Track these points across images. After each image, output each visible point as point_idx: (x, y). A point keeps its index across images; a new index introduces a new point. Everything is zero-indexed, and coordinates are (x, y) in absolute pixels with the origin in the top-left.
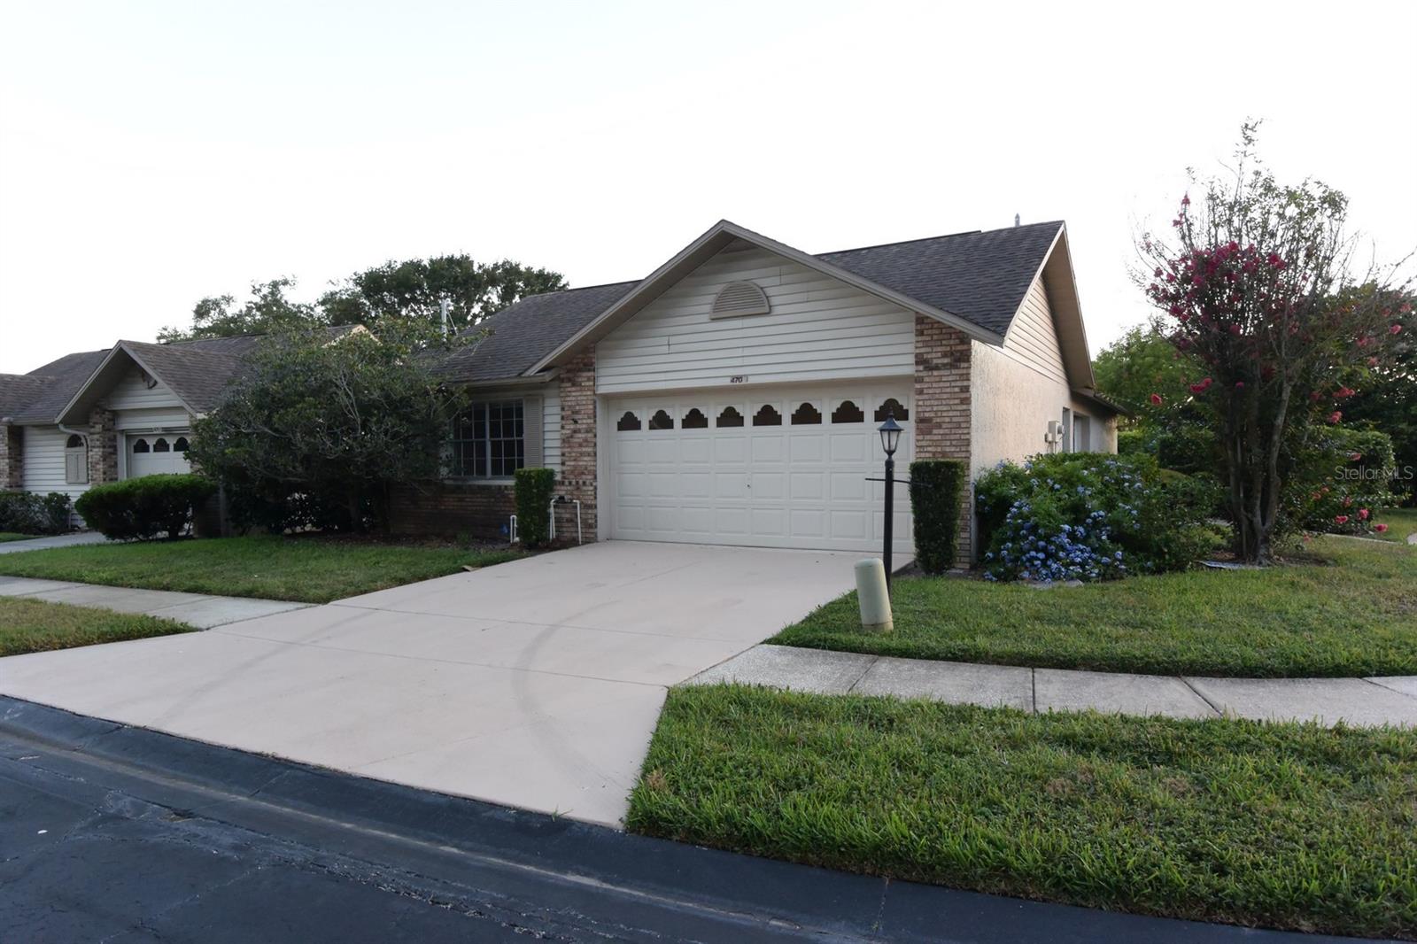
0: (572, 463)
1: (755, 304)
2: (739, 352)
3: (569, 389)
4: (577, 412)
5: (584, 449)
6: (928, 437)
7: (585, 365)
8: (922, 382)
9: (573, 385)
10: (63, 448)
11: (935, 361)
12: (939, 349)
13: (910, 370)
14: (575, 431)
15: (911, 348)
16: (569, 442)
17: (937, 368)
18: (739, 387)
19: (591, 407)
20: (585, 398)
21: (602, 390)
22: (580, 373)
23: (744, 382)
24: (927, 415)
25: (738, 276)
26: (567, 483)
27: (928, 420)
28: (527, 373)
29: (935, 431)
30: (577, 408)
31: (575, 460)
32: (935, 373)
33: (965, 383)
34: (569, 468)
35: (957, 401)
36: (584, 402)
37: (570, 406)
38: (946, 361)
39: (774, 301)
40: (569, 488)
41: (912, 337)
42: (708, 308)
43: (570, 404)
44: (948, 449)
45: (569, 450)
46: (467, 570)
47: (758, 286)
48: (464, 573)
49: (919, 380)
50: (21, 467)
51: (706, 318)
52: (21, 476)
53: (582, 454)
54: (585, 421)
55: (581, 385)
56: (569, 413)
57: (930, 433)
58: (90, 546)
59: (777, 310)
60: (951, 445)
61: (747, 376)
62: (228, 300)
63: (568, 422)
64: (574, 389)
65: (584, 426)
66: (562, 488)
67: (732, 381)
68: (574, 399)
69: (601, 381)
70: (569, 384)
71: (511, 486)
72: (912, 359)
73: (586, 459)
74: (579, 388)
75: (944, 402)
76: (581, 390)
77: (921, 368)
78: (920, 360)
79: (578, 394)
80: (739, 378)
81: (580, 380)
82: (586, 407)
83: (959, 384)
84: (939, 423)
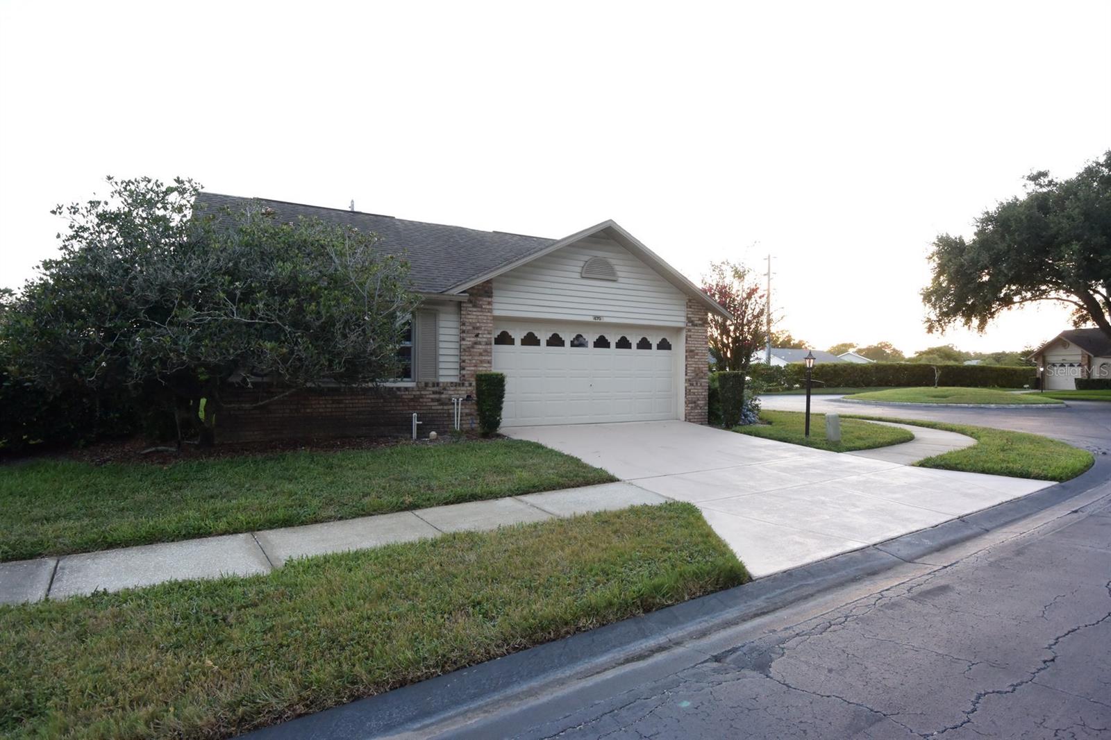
0: (473, 368)
1: (608, 275)
2: (597, 301)
3: (470, 309)
4: (478, 328)
5: (484, 358)
6: (693, 360)
7: (486, 292)
9: (475, 306)
11: (696, 322)
12: (697, 316)
13: (685, 325)
14: (476, 343)
15: (684, 314)
16: (470, 351)
17: (696, 325)
18: (597, 323)
19: (491, 325)
20: (485, 318)
21: (496, 313)
22: (480, 298)
23: (600, 320)
24: (693, 348)
25: (600, 254)
26: (467, 384)
27: (692, 351)
28: (451, 292)
29: (696, 357)
30: (478, 325)
31: (475, 366)
32: (696, 328)
34: (469, 372)
36: (485, 321)
37: (470, 323)
38: (700, 322)
39: (618, 274)
40: (469, 388)
41: (684, 308)
42: (579, 269)
43: (471, 320)
44: (701, 366)
45: (470, 358)
47: (611, 263)
49: (690, 331)
51: (577, 275)
53: (482, 362)
54: (485, 336)
55: (482, 308)
56: (471, 328)
57: (694, 358)
59: (619, 280)
60: (702, 364)
61: (602, 317)
63: (469, 335)
64: (475, 309)
65: (484, 340)
66: (462, 388)
67: (593, 319)
68: (475, 317)
69: (495, 306)
70: (471, 305)
71: (413, 388)
72: (685, 319)
73: (485, 365)
74: (480, 309)
76: (481, 311)
77: (690, 324)
78: (689, 320)
79: (478, 314)
80: (599, 318)
81: (481, 303)
82: (486, 325)
84: (697, 353)
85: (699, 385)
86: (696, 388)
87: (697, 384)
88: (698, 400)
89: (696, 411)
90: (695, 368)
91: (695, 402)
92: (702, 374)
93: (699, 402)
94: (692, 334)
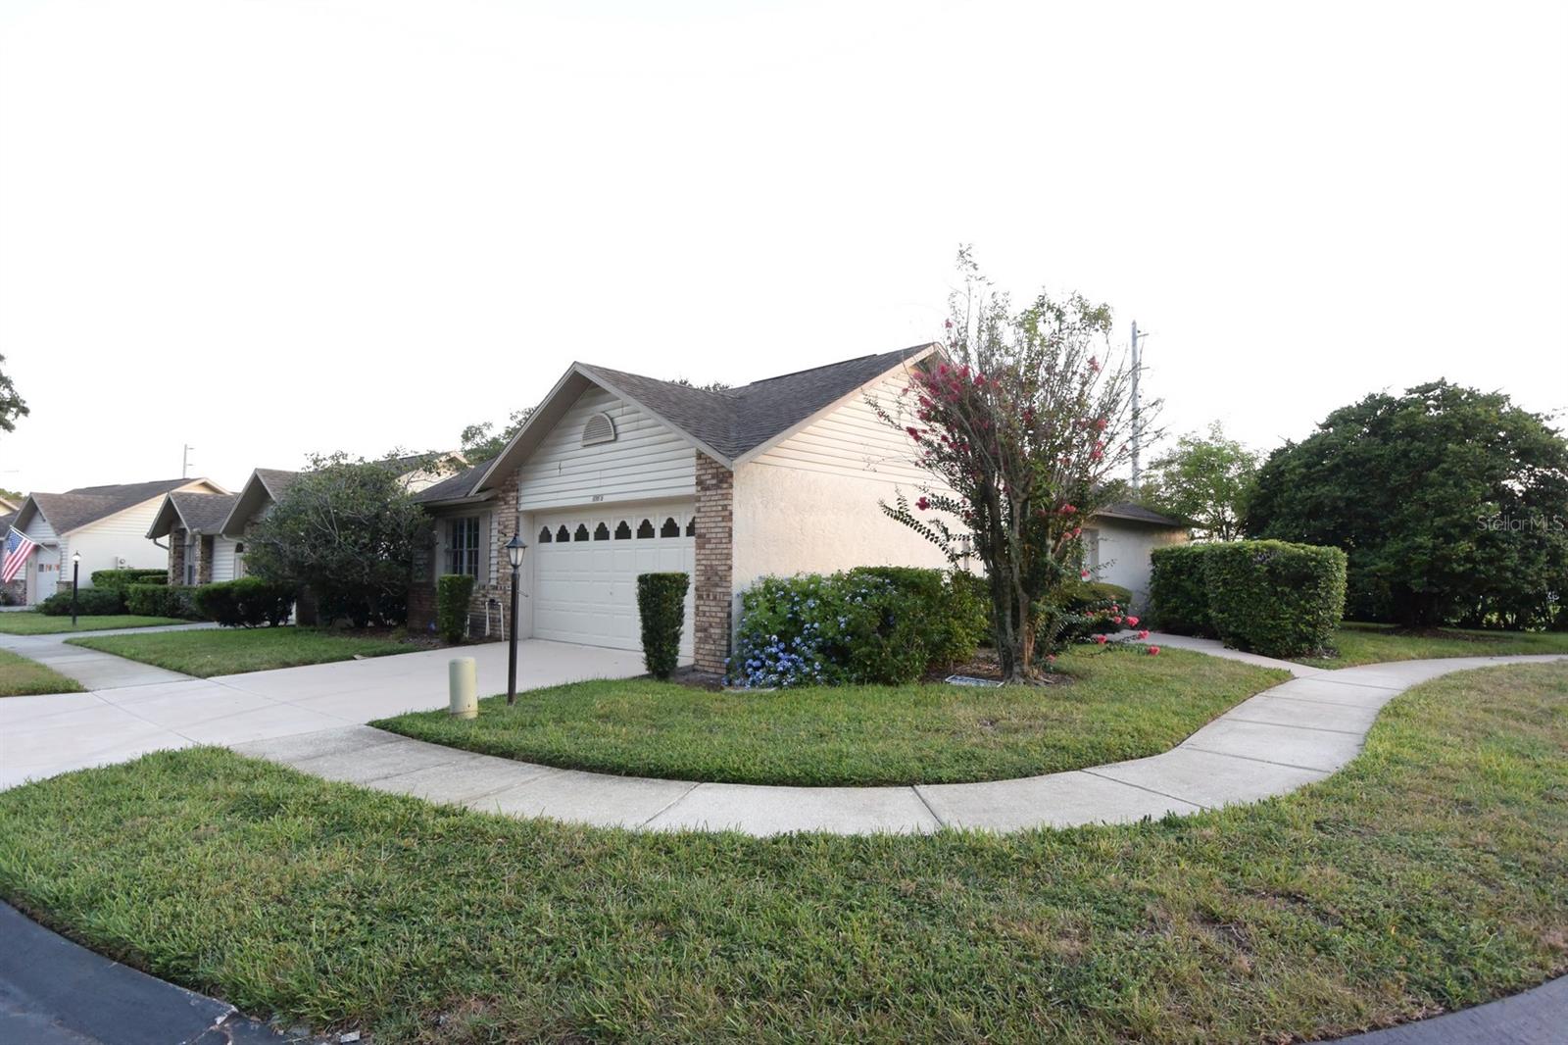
0: (504, 571)
1: (605, 432)
2: (597, 475)
3: (501, 507)
4: (506, 527)
6: (703, 551)
7: (509, 486)
8: (699, 501)
9: (505, 504)
10: (233, 553)
11: (708, 482)
12: (710, 471)
13: (693, 490)
14: (505, 543)
15: (693, 470)
16: (501, 552)
17: (709, 489)
18: (596, 506)
19: (514, 522)
20: (512, 514)
21: (523, 508)
22: (507, 493)
23: (600, 501)
24: (702, 531)
25: (599, 408)
26: (500, 588)
27: (703, 536)
28: (472, 493)
29: (707, 546)
30: (507, 523)
31: (504, 568)
32: (708, 493)
33: (726, 502)
34: (503, 575)
35: (720, 519)
36: (511, 518)
37: (503, 522)
38: (714, 482)
39: (620, 429)
40: (501, 592)
42: (581, 436)
43: (504, 519)
44: (714, 563)
45: (501, 559)
46: (355, 659)
47: (609, 416)
48: (353, 661)
49: (698, 499)
50: (210, 568)
51: (579, 445)
52: (210, 575)
53: (508, 563)
54: (510, 535)
55: (509, 503)
56: (502, 527)
57: (704, 548)
58: (202, 630)
59: (621, 437)
60: (720, 559)
61: (602, 496)
62: (488, 425)
63: (501, 536)
64: (504, 507)
65: (510, 539)
66: (496, 592)
67: (594, 500)
68: (506, 515)
69: (522, 500)
70: (501, 503)
72: (693, 480)
74: (508, 506)
75: (713, 520)
76: (509, 508)
77: (699, 488)
78: (700, 483)
79: (508, 511)
80: (598, 498)
81: (508, 499)
82: (511, 522)
83: (721, 503)
84: (710, 538)
85: (711, 598)
86: (707, 603)
87: (708, 596)
88: (711, 626)
89: (707, 647)
90: (705, 566)
91: (705, 630)
92: (717, 579)
93: (712, 630)
94: (702, 504)
